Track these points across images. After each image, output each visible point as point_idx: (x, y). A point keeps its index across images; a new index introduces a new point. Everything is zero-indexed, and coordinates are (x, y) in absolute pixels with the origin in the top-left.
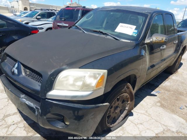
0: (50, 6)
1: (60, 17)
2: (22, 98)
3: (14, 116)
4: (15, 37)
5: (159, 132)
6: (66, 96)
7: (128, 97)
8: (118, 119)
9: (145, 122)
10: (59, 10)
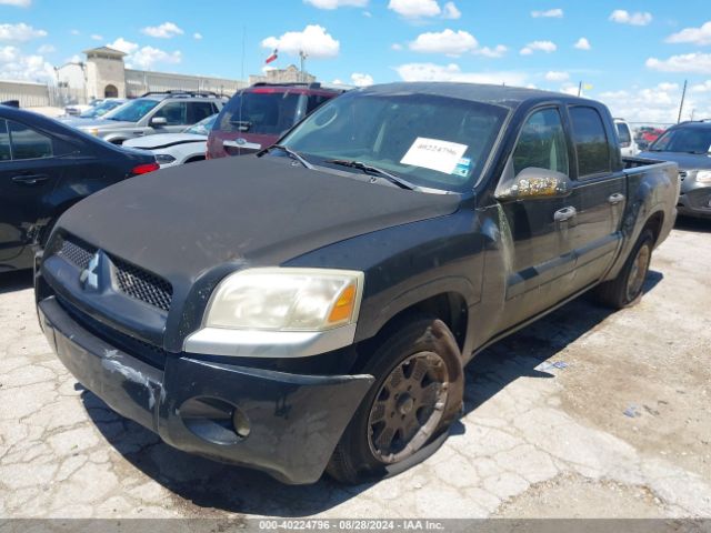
0: (197, 81)
1: (232, 119)
2: (111, 358)
3: (76, 431)
4: (77, 188)
5: (543, 480)
6: (239, 347)
7: (440, 365)
8: (409, 440)
9: (501, 451)
10: (232, 92)
